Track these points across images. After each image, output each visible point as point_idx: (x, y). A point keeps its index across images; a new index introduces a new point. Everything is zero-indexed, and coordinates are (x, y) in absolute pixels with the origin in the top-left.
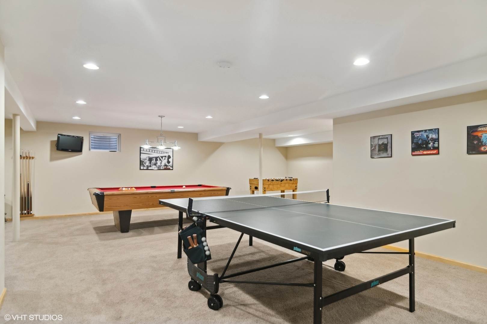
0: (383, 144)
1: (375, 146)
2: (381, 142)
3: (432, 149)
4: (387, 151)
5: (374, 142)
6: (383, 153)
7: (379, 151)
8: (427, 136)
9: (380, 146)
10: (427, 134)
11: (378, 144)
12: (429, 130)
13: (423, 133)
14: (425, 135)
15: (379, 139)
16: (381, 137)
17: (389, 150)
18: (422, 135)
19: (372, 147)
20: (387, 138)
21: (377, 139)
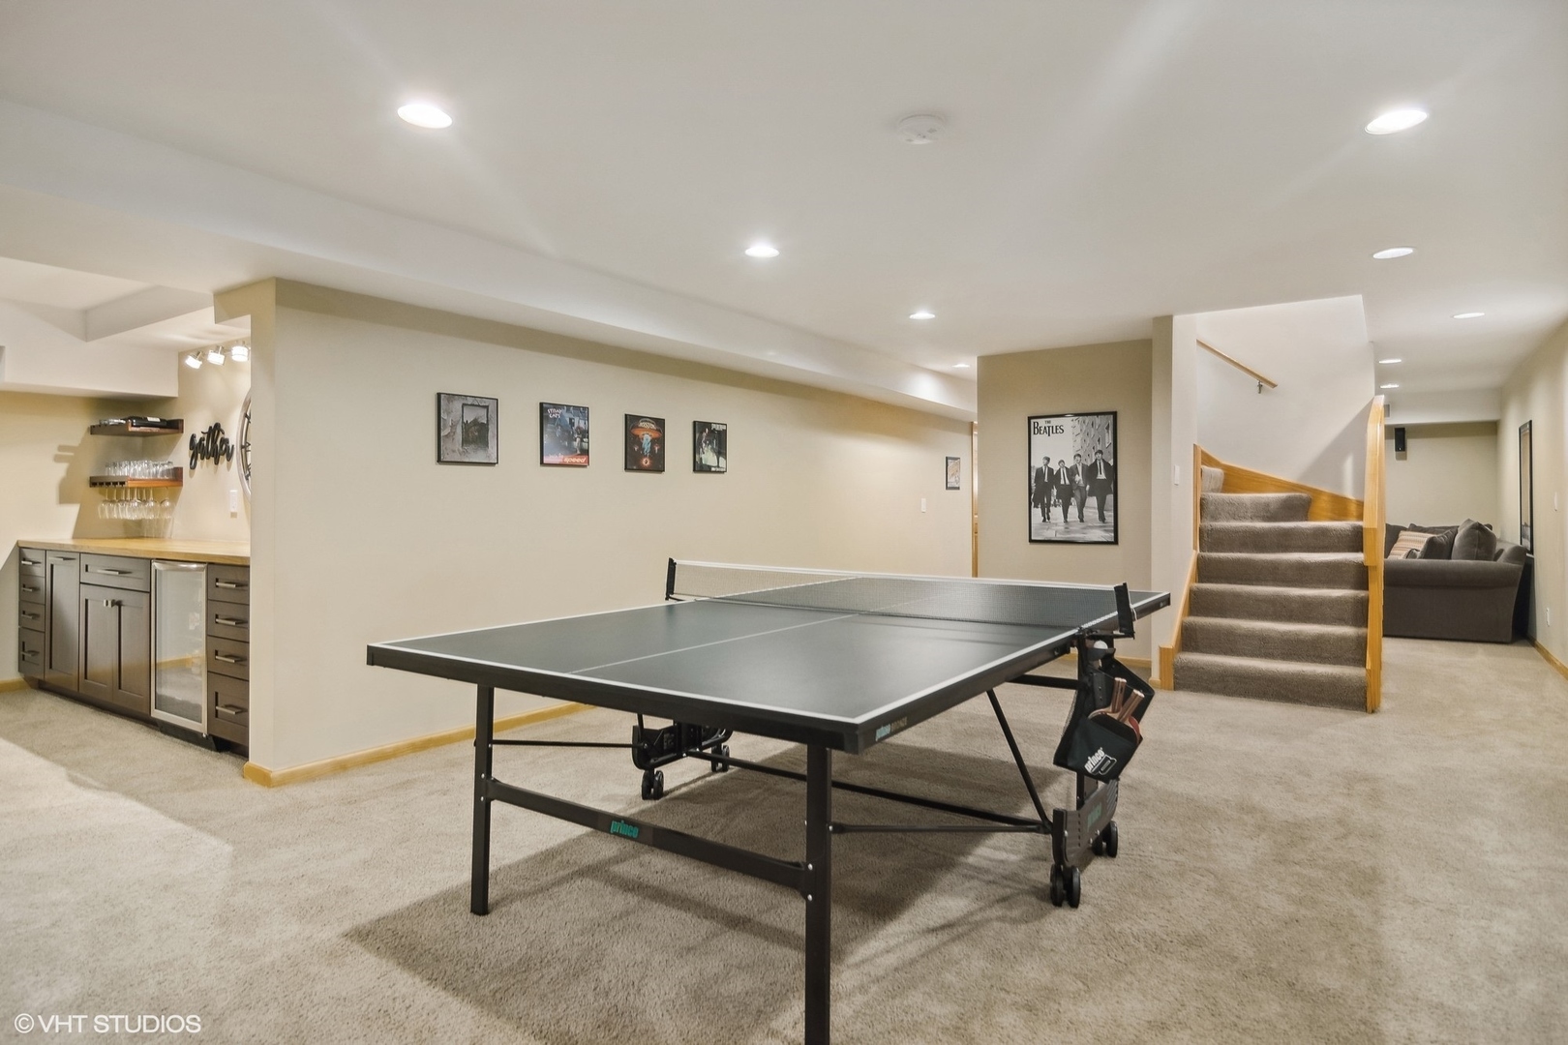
0: (475, 422)
1: (453, 426)
2: (469, 417)
3: (579, 452)
4: (486, 444)
5: (449, 413)
6: (475, 451)
7: (465, 441)
8: (571, 419)
9: (466, 427)
10: (572, 416)
11: (463, 422)
12: (576, 408)
13: (563, 411)
14: (567, 417)
15: (464, 405)
16: (470, 401)
17: (492, 442)
18: (561, 415)
19: (445, 427)
20: (487, 407)
21: (457, 405)
